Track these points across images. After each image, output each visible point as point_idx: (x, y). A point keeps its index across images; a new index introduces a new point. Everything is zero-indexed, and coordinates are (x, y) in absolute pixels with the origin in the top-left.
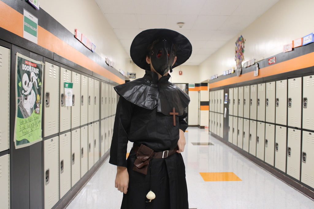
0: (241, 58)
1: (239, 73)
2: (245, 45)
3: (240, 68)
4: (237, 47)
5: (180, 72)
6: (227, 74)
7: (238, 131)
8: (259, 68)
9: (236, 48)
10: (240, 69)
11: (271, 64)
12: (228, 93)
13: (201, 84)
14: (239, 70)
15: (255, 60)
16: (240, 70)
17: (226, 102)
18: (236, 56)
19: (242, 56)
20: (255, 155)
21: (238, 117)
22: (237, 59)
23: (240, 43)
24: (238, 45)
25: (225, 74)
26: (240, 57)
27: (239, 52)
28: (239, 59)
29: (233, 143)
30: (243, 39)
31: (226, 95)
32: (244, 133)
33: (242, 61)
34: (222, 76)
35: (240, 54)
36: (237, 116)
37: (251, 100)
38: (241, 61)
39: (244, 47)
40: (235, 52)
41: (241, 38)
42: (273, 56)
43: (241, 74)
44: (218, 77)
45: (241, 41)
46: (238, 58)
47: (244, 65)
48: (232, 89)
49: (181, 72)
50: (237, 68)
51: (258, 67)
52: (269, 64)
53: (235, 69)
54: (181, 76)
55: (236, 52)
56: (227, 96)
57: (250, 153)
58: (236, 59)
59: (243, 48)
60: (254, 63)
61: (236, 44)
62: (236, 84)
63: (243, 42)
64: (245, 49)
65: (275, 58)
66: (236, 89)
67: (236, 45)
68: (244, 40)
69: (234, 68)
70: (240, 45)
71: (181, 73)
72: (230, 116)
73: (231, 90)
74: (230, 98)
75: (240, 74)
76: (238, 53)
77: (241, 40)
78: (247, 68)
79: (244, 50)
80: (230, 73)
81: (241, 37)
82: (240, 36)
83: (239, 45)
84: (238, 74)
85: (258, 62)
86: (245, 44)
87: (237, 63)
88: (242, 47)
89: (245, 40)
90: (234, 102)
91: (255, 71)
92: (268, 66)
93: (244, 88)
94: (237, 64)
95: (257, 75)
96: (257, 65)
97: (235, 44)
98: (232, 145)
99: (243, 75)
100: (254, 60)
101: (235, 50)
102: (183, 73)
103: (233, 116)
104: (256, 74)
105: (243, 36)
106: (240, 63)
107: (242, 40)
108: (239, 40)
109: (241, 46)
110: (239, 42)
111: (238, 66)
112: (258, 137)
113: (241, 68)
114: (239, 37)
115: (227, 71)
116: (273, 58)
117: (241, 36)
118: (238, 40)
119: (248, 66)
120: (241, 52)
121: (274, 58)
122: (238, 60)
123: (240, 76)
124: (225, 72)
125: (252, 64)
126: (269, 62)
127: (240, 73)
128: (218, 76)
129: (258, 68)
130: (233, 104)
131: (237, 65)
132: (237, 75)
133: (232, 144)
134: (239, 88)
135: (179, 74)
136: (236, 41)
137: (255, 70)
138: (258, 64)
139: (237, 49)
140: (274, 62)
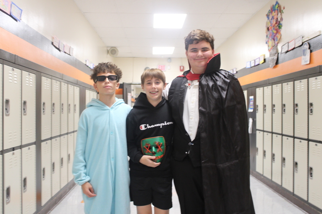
0: (277, 38)
1: (273, 62)
2: (284, 16)
3: (276, 53)
4: (268, 21)
5: (180, 67)
6: (253, 65)
7: (273, 155)
8: (311, 51)
9: (267, 23)
10: (275, 56)
12: (254, 94)
14: (272, 57)
15: (303, 37)
16: (276, 58)
17: (251, 109)
18: (267, 36)
19: (278, 35)
20: (306, 199)
21: (272, 133)
22: (270, 40)
23: (274, 14)
24: (270, 17)
25: (249, 66)
26: (275, 36)
27: (273, 28)
28: (274, 39)
29: (265, 175)
30: (279, 6)
31: (251, 99)
32: (283, 160)
33: (278, 43)
34: (245, 69)
35: (275, 32)
36: (271, 131)
37: (297, 105)
38: (276, 42)
39: (282, 19)
40: (265, 29)
41: (277, 6)
43: (277, 63)
44: (238, 72)
45: (276, 11)
46: (270, 38)
47: (282, 48)
48: (262, 88)
49: (183, 67)
50: (271, 55)
51: (310, 48)
53: (266, 57)
54: (182, 72)
55: (268, 29)
56: (253, 100)
57: (295, 193)
58: (268, 41)
59: (279, 22)
60: (301, 44)
61: (268, 16)
62: (269, 79)
63: (281, 11)
64: (283, 23)
66: (268, 89)
67: (267, 19)
68: (282, 9)
69: (264, 56)
70: (275, 17)
72: (258, 132)
73: (259, 91)
74: (257, 103)
75: (275, 64)
76: (271, 31)
77: (276, 8)
78: (288, 53)
79: (281, 25)
80: (257, 64)
82: (274, 3)
83: (273, 18)
84: (272, 64)
85: (309, 41)
86: (283, 14)
87: (269, 46)
88: (279, 19)
89: (284, 8)
90: (264, 110)
91: (303, 57)
94: (270, 47)
95: (308, 62)
96: (306, 46)
97: (266, 17)
98: (262, 177)
99: (280, 65)
100: (300, 39)
101: (266, 26)
103: (264, 131)
104: (306, 62)
105: (279, 2)
106: (275, 47)
107: (279, 8)
108: (273, 9)
109: (277, 19)
110: (273, 12)
111: (271, 51)
112: (311, 169)
113: (277, 55)
114: (272, 5)
115: (253, 62)
117: (277, 3)
119: (290, 49)
120: (276, 28)
122: (271, 43)
123: (275, 67)
124: (249, 63)
125: (297, 46)
127: (275, 62)
128: (237, 70)
129: (309, 51)
130: (264, 113)
131: (269, 50)
132: (270, 66)
133: (262, 175)
134: (274, 86)
135: (179, 70)
136: (267, 12)
137: (304, 55)
138: (309, 44)
139: (270, 24)
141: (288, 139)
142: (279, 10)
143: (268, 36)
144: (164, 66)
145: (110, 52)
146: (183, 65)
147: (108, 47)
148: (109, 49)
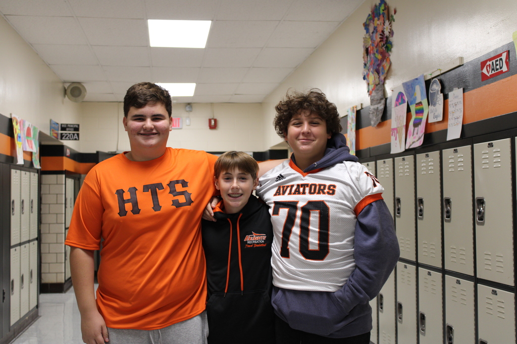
0: (383, 69)
1: (377, 115)
2: (395, 26)
3: (382, 99)
4: (368, 37)
5: (210, 121)
8: (445, 97)
9: (365, 40)
10: (380, 103)
11: (492, 76)
13: (268, 154)
14: (376, 106)
16: (381, 107)
18: (365, 65)
19: (385, 64)
22: (371, 73)
23: (378, 22)
24: (371, 29)
26: (379, 65)
27: (375, 50)
28: (378, 72)
30: (387, 8)
33: (385, 79)
35: (379, 57)
38: (382, 77)
39: (391, 33)
40: (362, 51)
41: (382, 7)
42: (496, 51)
43: (384, 117)
45: (381, 17)
46: (371, 70)
47: (392, 89)
49: (215, 121)
50: (372, 101)
51: (442, 91)
52: (484, 77)
53: (364, 106)
54: (213, 131)
55: (367, 51)
58: (368, 75)
59: (387, 38)
61: (366, 26)
62: (370, 149)
63: (390, 18)
64: (394, 40)
65: (508, 57)
67: (365, 31)
68: (392, 13)
69: (362, 104)
70: (380, 29)
71: (213, 122)
75: (379, 120)
76: (372, 56)
77: (381, 12)
79: (391, 44)
81: (380, 5)
82: (378, 2)
83: (375, 29)
84: (375, 118)
85: (442, 77)
86: (393, 23)
87: (368, 84)
88: (387, 33)
89: (395, 12)
91: (431, 107)
92: (479, 86)
93: (394, 161)
94: (372, 87)
95: (440, 119)
96: (436, 87)
97: (363, 28)
101: (364, 46)
102: (221, 124)
104: (436, 117)
106: (380, 86)
107: (386, 12)
108: (375, 13)
109: (383, 32)
110: (376, 19)
111: (374, 94)
113: (383, 101)
114: (374, 5)
116: (501, 55)
117: (383, 1)
118: (373, 12)
120: (381, 49)
121: (504, 57)
122: (372, 78)
123: (380, 125)
126: (485, 71)
127: (380, 116)
129: (441, 96)
131: (370, 92)
132: (372, 123)
134: (380, 162)
135: (208, 127)
136: (364, 19)
137: (433, 103)
138: (441, 82)
139: (370, 42)
140: (505, 69)
141: (406, 267)
142: (386, 16)
143: (368, 65)
144: (179, 119)
145: (69, 92)
146: (215, 118)
147: (64, 82)
148: (67, 86)
